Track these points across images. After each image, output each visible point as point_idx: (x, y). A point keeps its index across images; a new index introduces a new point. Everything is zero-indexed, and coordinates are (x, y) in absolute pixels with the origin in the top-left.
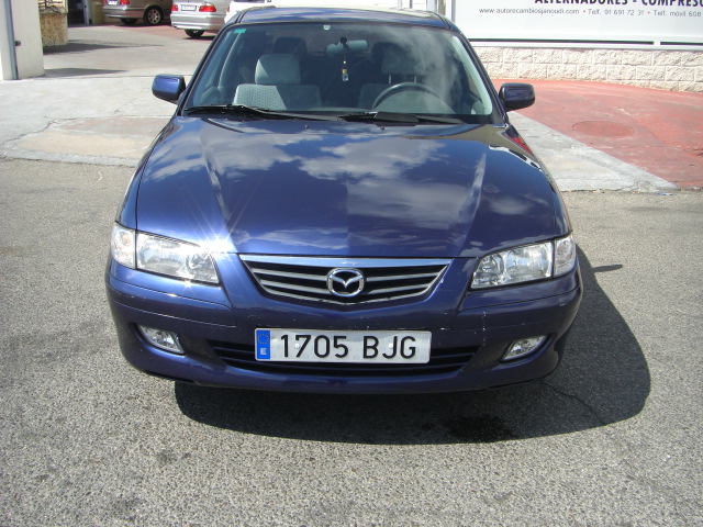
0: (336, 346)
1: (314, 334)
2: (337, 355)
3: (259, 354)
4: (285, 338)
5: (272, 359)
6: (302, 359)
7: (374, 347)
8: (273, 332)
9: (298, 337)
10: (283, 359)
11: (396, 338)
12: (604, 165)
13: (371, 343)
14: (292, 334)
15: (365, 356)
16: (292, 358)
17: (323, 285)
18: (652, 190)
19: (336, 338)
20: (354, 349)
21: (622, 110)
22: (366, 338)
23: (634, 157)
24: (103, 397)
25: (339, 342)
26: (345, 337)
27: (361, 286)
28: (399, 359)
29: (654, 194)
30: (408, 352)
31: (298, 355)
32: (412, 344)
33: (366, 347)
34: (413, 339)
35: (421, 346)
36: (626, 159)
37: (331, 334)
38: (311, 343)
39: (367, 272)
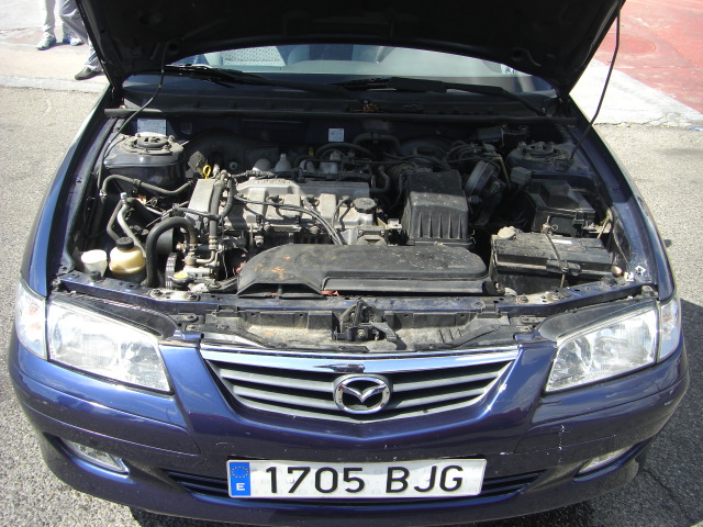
0: (347, 479)
1: (314, 467)
2: (349, 490)
3: (236, 489)
4: (273, 471)
5: (254, 495)
6: (297, 494)
7: (403, 480)
8: (253, 464)
9: (290, 470)
10: (269, 494)
11: (434, 469)
12: (626, 90)
13: (397, 475)
14: (282, 467)
15: (389, 490)
16: (283, 492)
17: (328, 396)
18: (684, 124)
19: (346, 471)
20: (374, 482)
21: (640, 20)
22: (390, 471)
23: (659, 81)
24: (28, 488)
25: (351, 475)
26: (360, 469)
27: (386, 398)
28: (437, 492)
29: (685, 129)
30: (450, 483)
31: (292, 491)
32: (457, 474)
33: (390, 480)
34: (460, 469)
35: (470, 476)
36: (650, 82)
37: (340, 467)
38: (311, 476)
39: (394, 378)
